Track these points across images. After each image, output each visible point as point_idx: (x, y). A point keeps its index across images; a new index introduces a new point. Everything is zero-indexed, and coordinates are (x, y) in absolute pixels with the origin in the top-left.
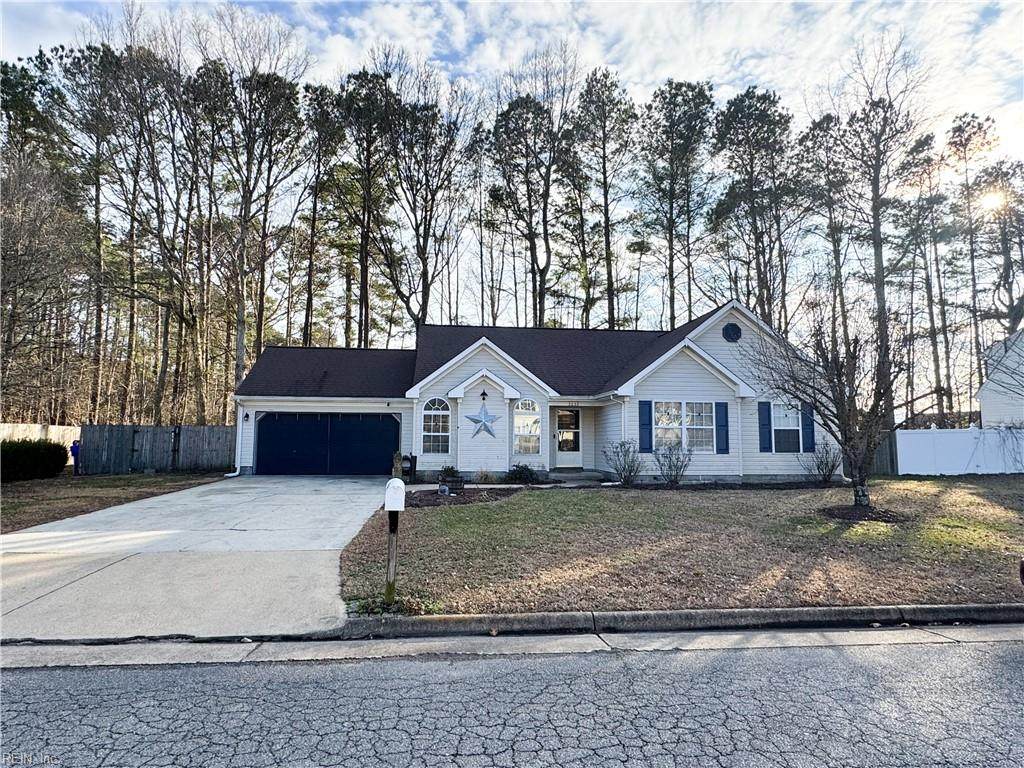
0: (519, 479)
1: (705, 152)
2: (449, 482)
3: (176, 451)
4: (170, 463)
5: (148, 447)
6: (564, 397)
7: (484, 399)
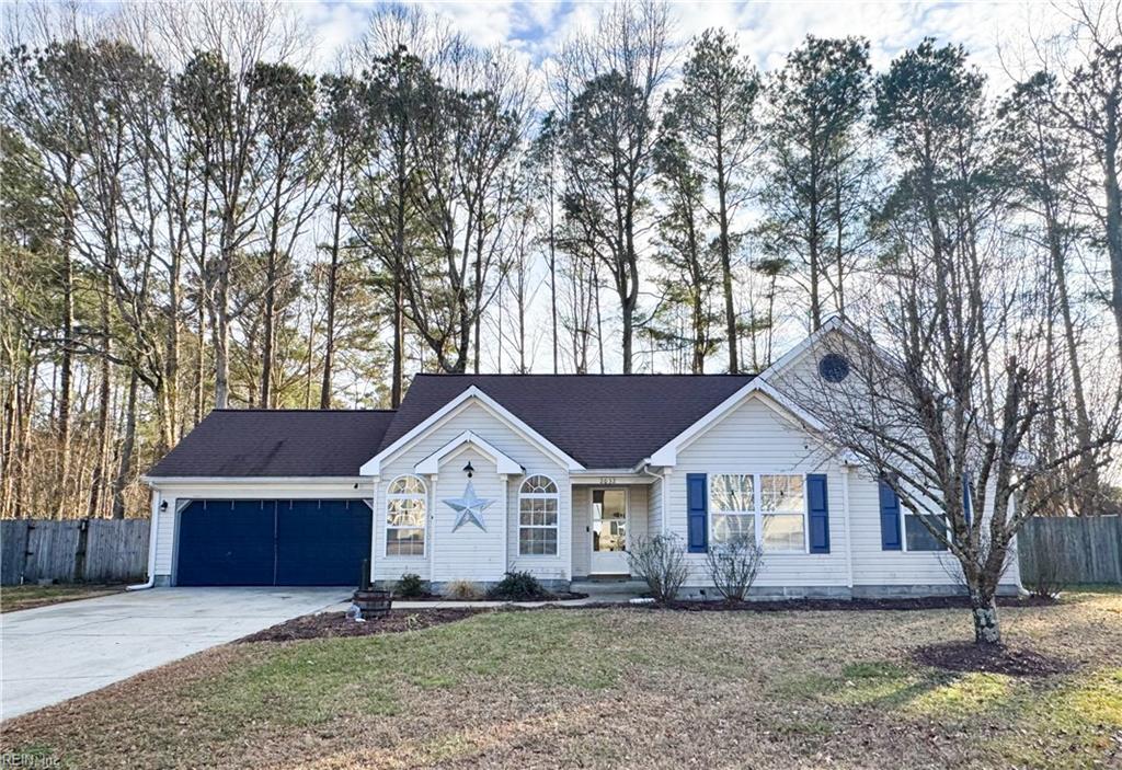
0: (511, 592)
1: (860, 133)
2: (362, 599)
3: (82, 553)
4: (73, 570)
5: (46, 549)
6: (592, 471)
7: (470, 475)
